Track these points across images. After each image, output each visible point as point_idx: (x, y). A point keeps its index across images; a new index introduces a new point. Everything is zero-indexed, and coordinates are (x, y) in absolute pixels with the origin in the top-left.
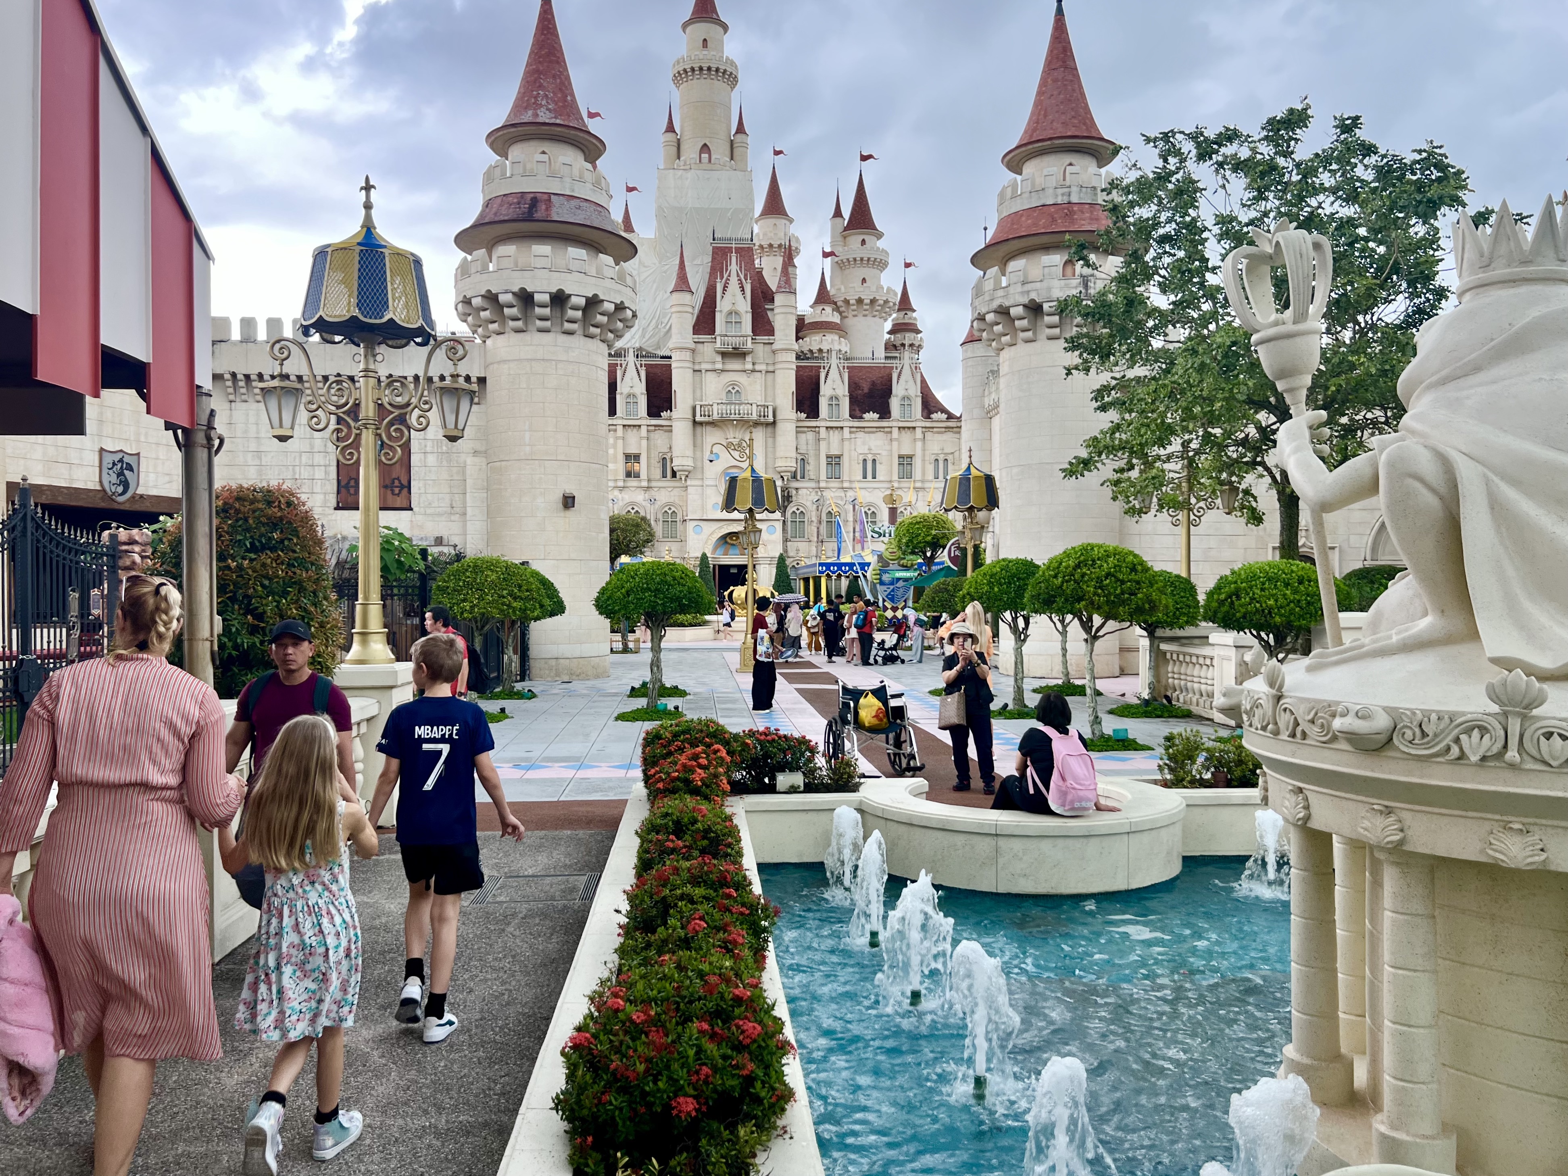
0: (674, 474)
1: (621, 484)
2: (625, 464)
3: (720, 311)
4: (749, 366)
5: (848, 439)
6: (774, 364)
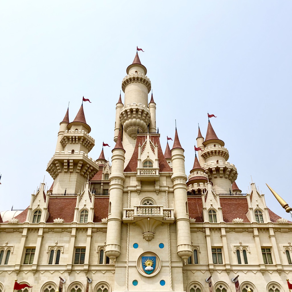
0: (107, 261)
1: (69, 268)
2: (75, 254)
3: (140, 160)
4: (157, 188)
5: (225, 236)
6: (173, 187)
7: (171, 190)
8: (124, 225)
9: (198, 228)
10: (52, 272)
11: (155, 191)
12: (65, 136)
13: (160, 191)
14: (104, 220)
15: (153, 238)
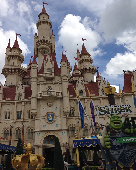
0: (32, 117)
1: (15, 121)
2: (17, 114)
3: (45, 68)
4: (54, 82)
5: (87, 102)
6: (61, 81)
7: (60, 82)
8: (38, 100)
9: (74, 99)
10: (7, 123)
11: (52, 83)
12: (9, 56)
13: (55, 83)
14: (29, 98)
15: (52, 105)
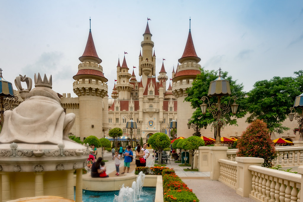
0: (140, 122)
3: (149, 90)
5: (174, 115)
7: (158, 102)
8: (144, 113)
9: (166, 113)
10: (124, 125)
11: (153, 102)
12: (120, 75)
14: (138, 110)
15: (152, 117)
